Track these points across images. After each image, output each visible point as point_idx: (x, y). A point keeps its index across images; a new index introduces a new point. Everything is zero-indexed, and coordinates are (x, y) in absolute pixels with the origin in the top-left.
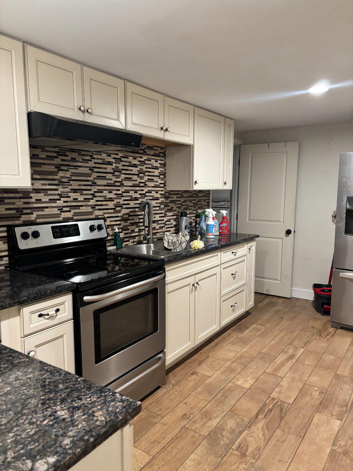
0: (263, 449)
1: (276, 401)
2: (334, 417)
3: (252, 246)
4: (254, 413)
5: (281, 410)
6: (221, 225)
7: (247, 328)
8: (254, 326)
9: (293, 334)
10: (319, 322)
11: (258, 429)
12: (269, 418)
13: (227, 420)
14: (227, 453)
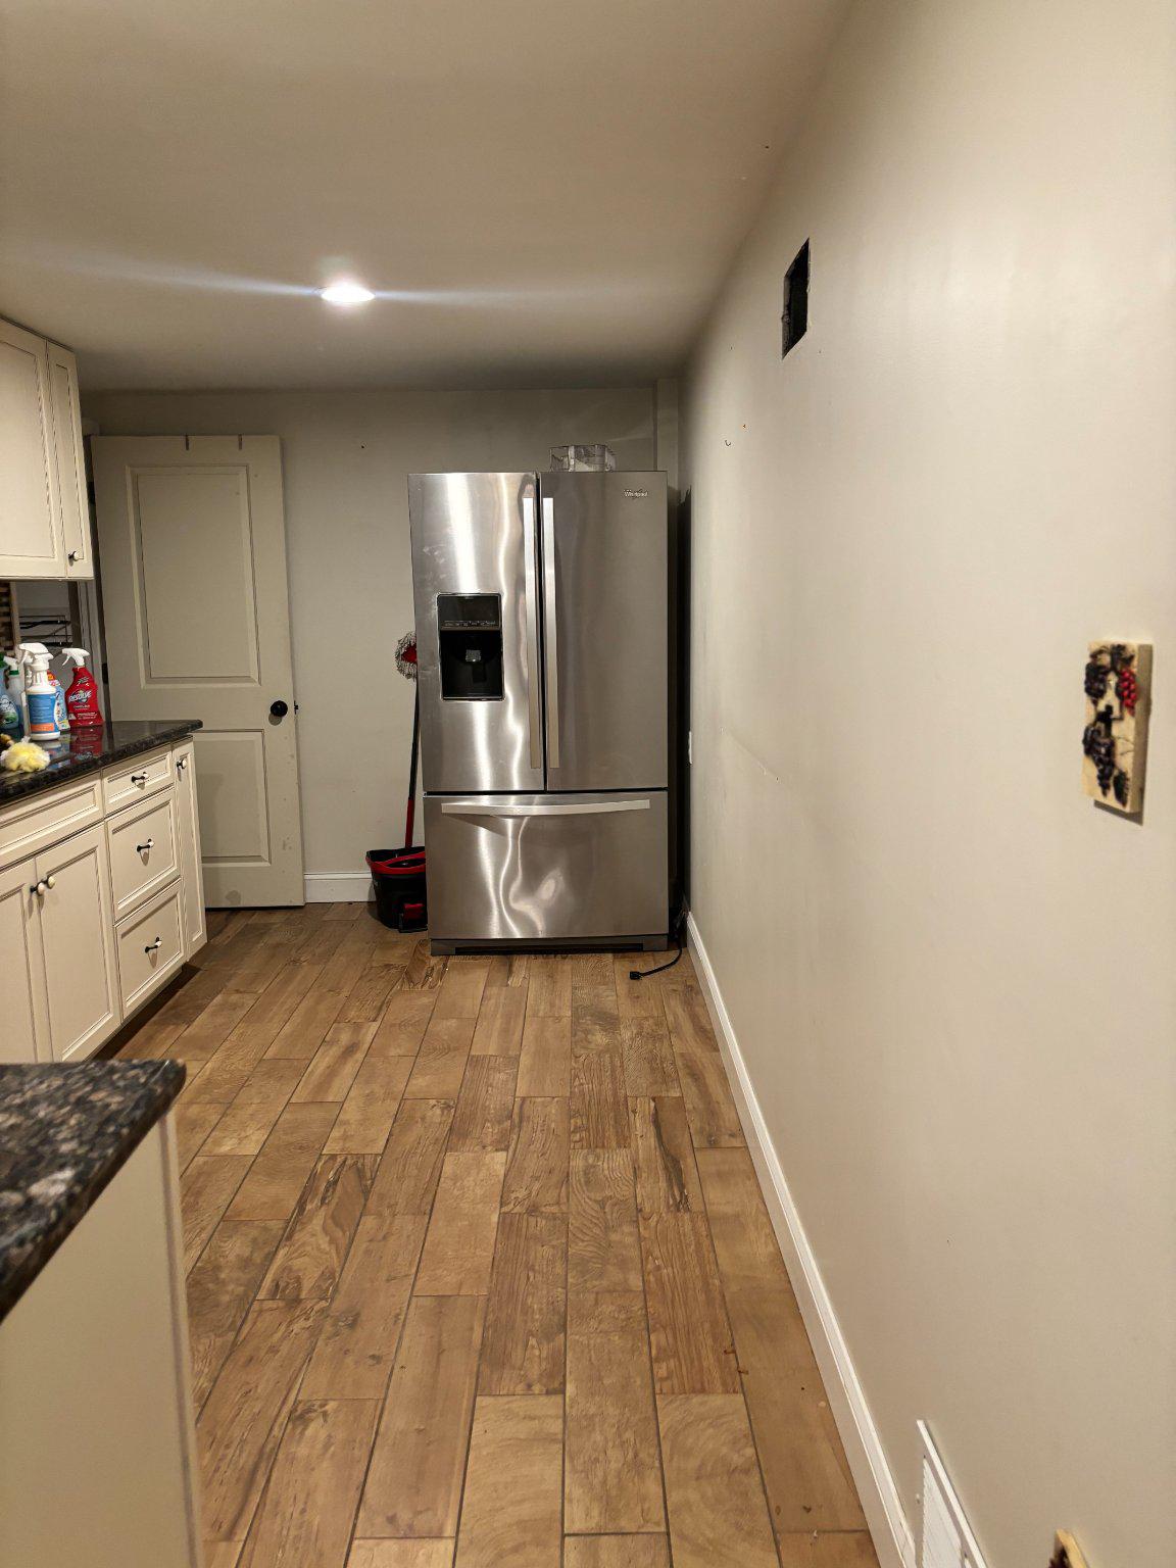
0: (342, 1270)
1: (340, 1160)
2: (489, 1148)
3: (183, 757)
4: (292, 1204)
5: (360, 1174)
6: (72, 698)
7: (201, 1008)
8: (219, 998)
9: (339, 994)
10: (399, 952)
11: (315, 1236)
12: (335, 1201)
13: (222, 1244)
14: (247, 1315)
